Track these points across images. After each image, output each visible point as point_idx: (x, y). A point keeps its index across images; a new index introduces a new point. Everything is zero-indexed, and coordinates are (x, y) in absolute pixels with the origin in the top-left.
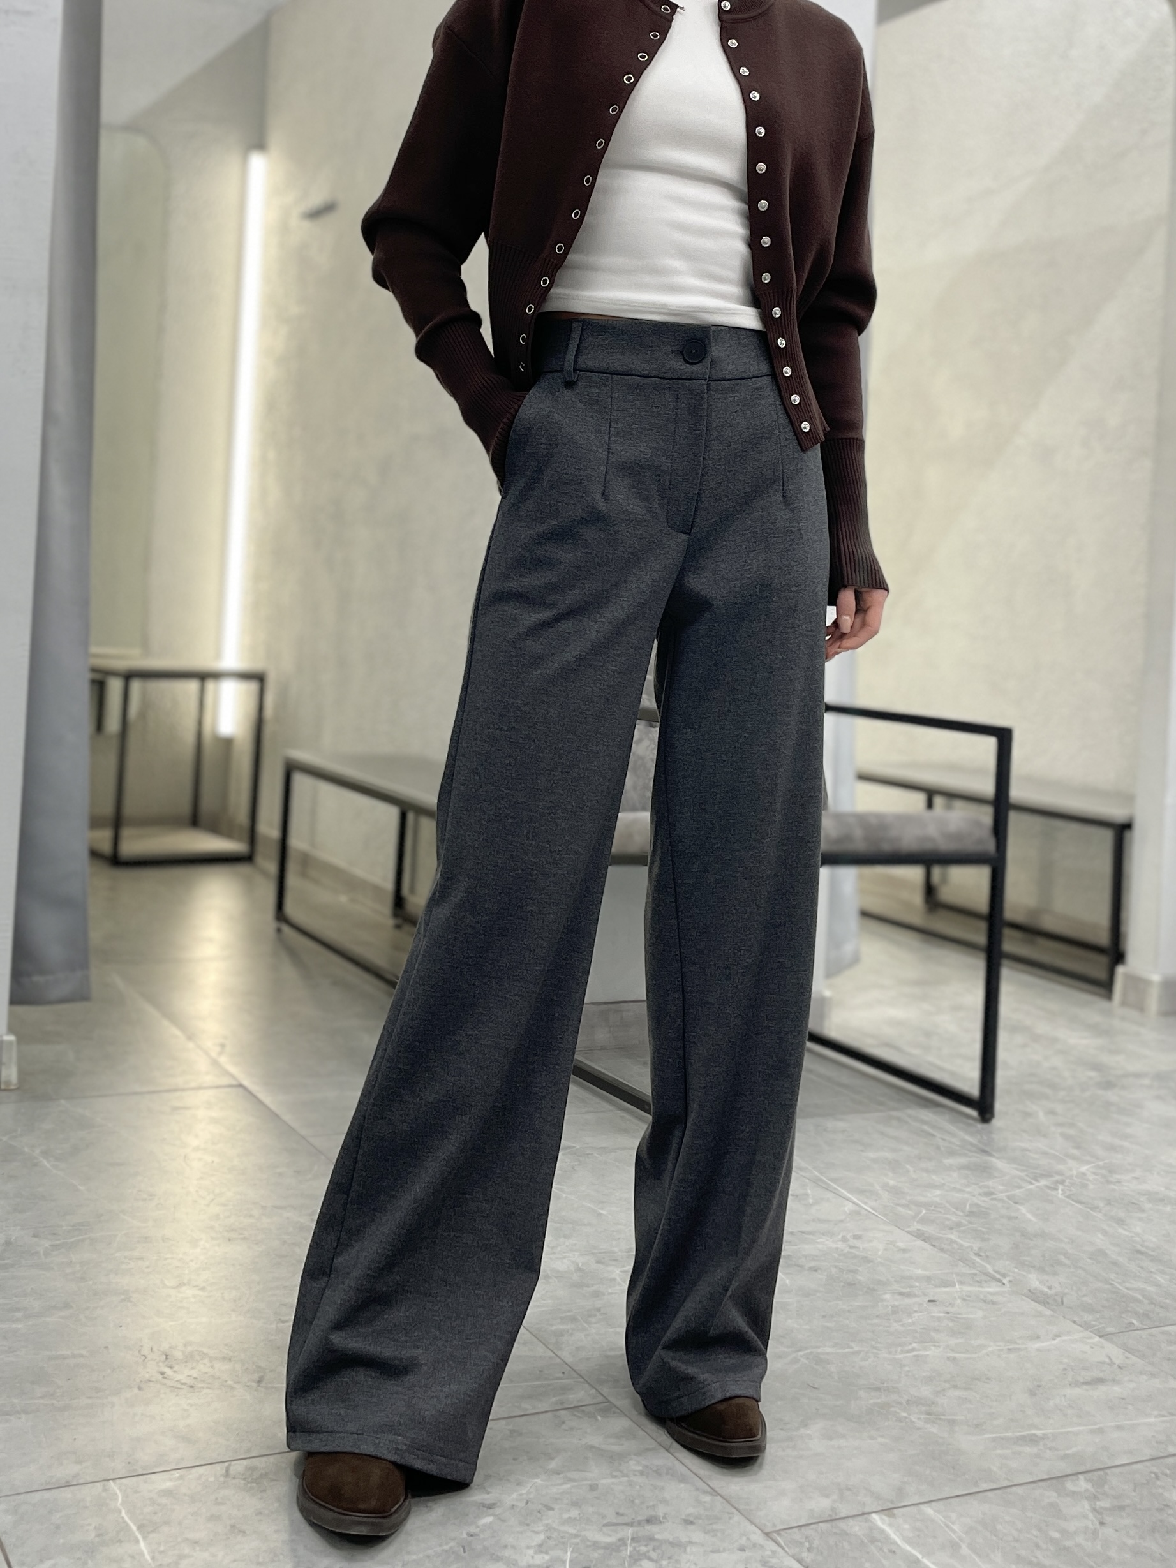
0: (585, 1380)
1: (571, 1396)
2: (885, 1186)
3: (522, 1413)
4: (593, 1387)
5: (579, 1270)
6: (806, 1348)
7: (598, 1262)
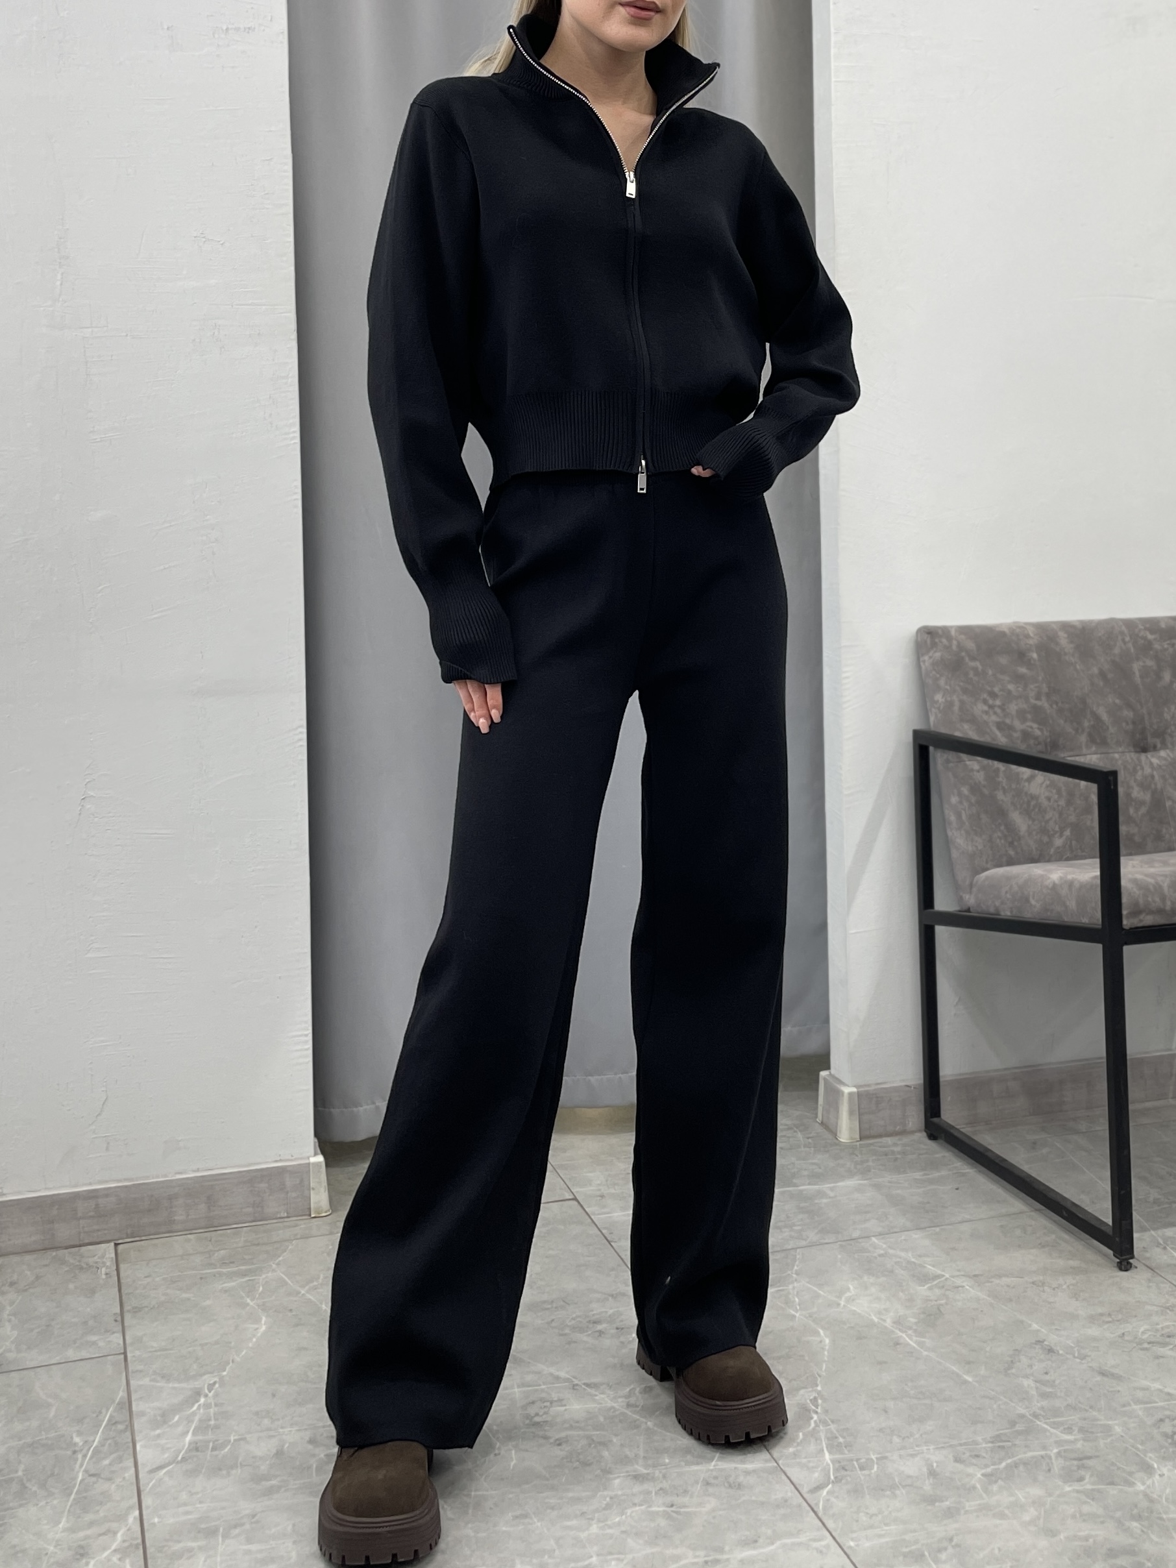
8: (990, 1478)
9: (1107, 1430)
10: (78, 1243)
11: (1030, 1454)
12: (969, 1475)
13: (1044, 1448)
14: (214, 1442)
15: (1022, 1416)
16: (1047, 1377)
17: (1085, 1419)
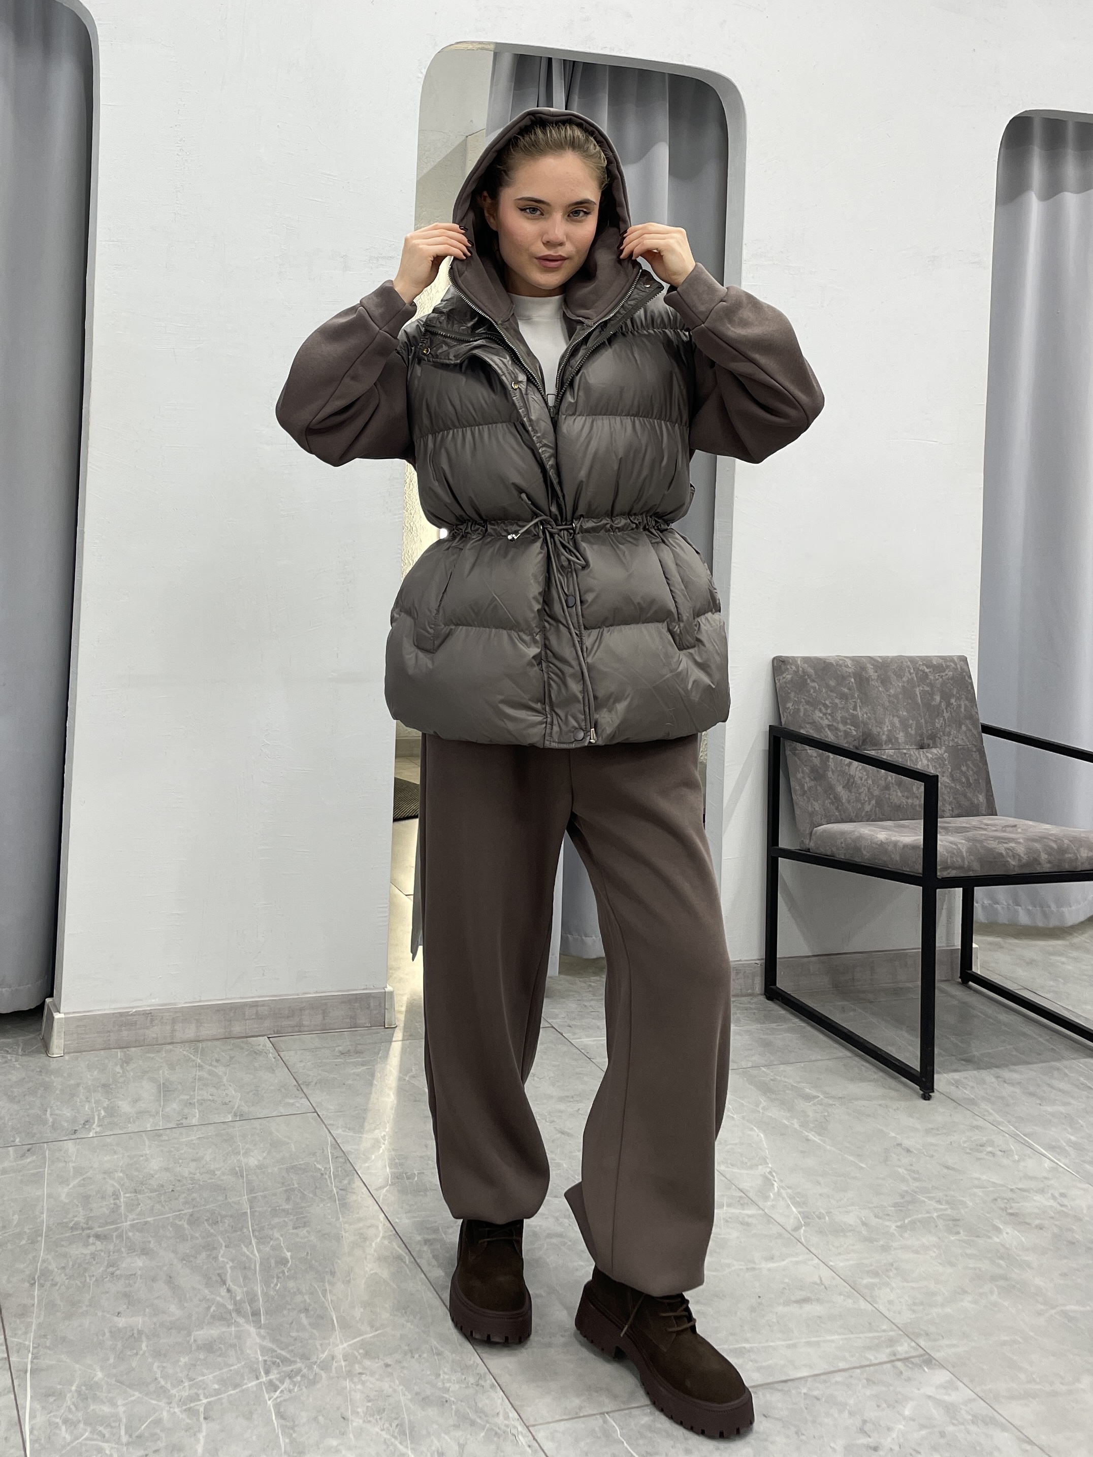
0: (904, 1333)
1: (899, 1348)
2: (1069, 1142)
4: (913, 1341)
5: (864, 1224)
6: (1056, 1306)
7: (876, 1216)
8: (902, 1228)
9: (964, 1203)
10: (246, 1035)
11: (920, 1216)
12: (887, 1226)
13: (928, 1212)
14: (406, 1174)
15: (907, 1192)
16: (913, 1168)
17: (946, 1196)
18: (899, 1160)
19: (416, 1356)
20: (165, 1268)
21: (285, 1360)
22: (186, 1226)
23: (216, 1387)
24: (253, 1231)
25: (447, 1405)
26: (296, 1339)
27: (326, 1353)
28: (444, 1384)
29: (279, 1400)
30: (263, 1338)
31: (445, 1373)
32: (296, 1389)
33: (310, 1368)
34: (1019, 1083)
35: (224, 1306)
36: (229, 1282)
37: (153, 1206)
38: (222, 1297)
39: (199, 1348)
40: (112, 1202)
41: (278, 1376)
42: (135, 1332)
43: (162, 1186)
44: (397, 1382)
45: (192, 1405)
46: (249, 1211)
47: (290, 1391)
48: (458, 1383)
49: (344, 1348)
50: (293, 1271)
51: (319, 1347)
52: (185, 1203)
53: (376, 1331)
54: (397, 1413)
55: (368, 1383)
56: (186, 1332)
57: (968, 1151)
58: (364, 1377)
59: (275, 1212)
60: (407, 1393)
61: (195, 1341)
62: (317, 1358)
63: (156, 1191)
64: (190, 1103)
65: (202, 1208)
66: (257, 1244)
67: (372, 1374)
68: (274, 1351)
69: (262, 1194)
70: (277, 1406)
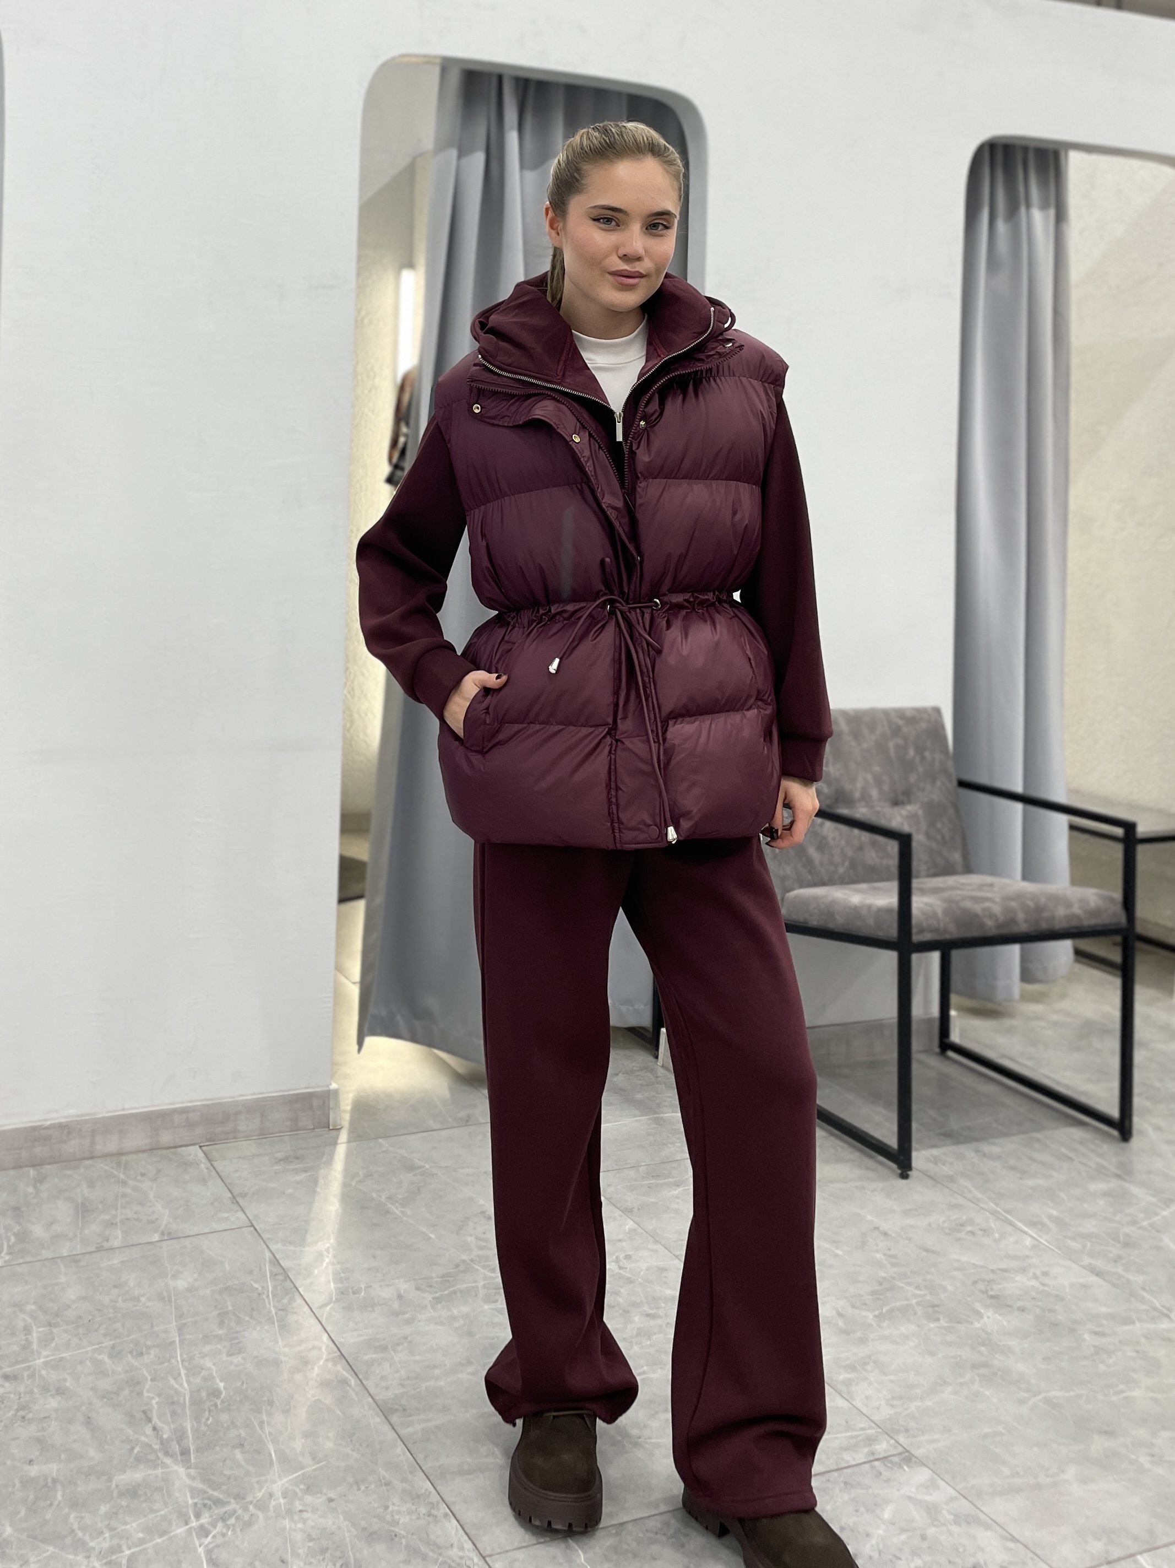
0: (882, 1429)
1: (877, 1447)
2: (1050, 1217)
3: (846, 1465)
4: (892, 1438)
5: (840, 1315)
6: (1040, 1393)
7: (853, 1307)
8: (880, 1317)
10: (173, 1145)
11: (898, 1304)
12: (864, 1316)
13: (907, 1299)
14: (352, 1288)
15: (884, 1278)
16: (890, 1253)
18: (877, 1245)
19: (363, 1488)
20: (84, 1408)
21: (218, 1502)
22: (107, 1360)
23: (141, 1535)
24: (182, 1361)
25: (397, 1539)
26: (229, 1478)
27: (263, 1491)
28: (393, 1516)
29: (211, 1546)
30: (193, 1478)
31: (394, 1504)
32: (230, 1533)
33: (246, 1509)
34: (999, 1157)
35: (150, 1446)
36: (155, 1420)
37: (70, 1340)
38: (147, 1436)
39: (121, 1494)
40: (24, 1338)
41: (210, 1520)
42: (50, 1480)
43: (80, 1317)
44: (341, 1517)
45: (114, 1557)
46: (177, 1340)
47: (223, 1535)
48: (409, 1514)
49: (283, 1485)
50: (226, 1404)
51: (256, 1486)
52: (105, 1335)
53: (318, 1462)
54: (342, 1552)
55: (310, 1521)
56: (106, 1477)
57: (947, 1231)
58: (305, 1515)
59: (207, 1339)
60: (352, 1529)
61: (117, 1486)
62: (254, 1497)
63: (73, 1323)
64: (112, 1224)
65: (125, 1339)
66: (187, 1375)
67: (315, 1510)
68: (205, 1492)
69: (192, 1319)
70: (209, 1552)
